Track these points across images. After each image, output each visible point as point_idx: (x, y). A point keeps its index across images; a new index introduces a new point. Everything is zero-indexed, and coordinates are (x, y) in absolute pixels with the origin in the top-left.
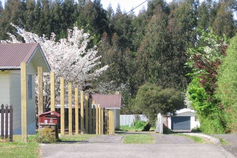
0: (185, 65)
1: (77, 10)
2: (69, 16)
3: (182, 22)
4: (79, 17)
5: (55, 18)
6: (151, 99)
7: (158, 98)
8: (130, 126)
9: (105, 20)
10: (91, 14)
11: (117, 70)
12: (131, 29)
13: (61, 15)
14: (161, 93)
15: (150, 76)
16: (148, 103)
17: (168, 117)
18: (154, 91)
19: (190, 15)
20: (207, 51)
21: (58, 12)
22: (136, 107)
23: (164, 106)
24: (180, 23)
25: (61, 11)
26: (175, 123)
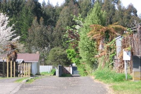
0: (64, 36)
1: (23, 3)
2: (18, 6)
3: (85, 11)
4: (24, 7)
5: (10, 8)
6: (58, 57)
7: (61, 55)
8: (49, 72)
9: (40, 9)
10: (31, 6)
11: (42, 39)
12: (55, 14)
13: (14, 6)
14: (63, 53)
15: (62, 42)
16: (56, 58)
17: (70, 67)
18: (60, 52)
19: (90, 7)
20: (77, 28)
21: (12, 4)
22: (49, 61)
23: (65, 61)
24: (84, 11)
25: (13, 4)
26: (74, 70)
